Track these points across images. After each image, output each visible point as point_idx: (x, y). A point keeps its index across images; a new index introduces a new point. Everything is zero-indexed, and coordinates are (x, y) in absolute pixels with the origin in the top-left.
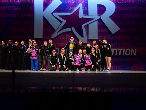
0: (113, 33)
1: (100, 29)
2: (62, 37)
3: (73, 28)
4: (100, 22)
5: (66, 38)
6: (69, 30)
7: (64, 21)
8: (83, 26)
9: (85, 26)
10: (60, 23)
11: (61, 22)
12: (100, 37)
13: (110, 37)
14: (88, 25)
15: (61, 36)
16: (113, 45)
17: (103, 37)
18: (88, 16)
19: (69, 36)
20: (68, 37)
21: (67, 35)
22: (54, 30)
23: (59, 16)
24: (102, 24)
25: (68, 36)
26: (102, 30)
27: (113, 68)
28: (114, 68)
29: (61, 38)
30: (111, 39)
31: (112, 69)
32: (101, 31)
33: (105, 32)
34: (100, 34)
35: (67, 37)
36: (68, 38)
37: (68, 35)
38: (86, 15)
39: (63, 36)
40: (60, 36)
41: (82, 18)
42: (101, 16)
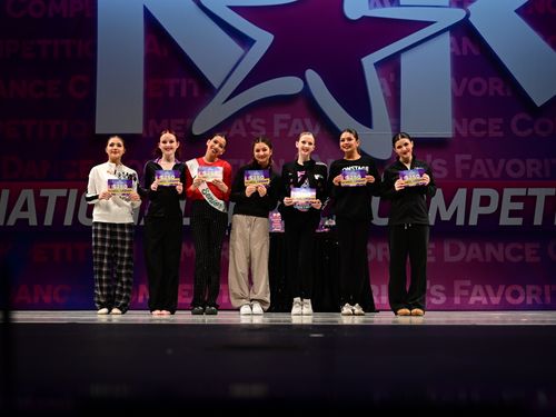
0: (539, 101)
1: (465, 80)
2: (254, 126)
3: (311, 74)
4: (465, 40)
5: (277, 134)
6: (288, 85)
7: (263, 39)
8: (369, 62)
9: (378, 65)
10: (239, 50)
11: (245, 41)
12: (465, 120)
13: (522, 125)
14: (397, 55)
15: (248, 120)
16: (542, 171)
17: (482, 121)
18: (399, 6)
19: (289, 122)
20: (285, 126)
21: (278, 117)
22: (206, 90)
23: (234, 8)
24: (476, 52)
25: (282, 121)
26: (478, 87)
27: (543, 297)
28: (548, 299)
29: (244, 134)
30: (530, 131)
31: (539, 301)
32: (472, 92)
33: (492, 93)
34: (464, 106)
35: (278, 127)
36: (284, 132)
37: (287, 116)
38: (383, 5)
39: (255, 121)
40: (240, 122)
41: (364, 19)
42: (471, 8)
